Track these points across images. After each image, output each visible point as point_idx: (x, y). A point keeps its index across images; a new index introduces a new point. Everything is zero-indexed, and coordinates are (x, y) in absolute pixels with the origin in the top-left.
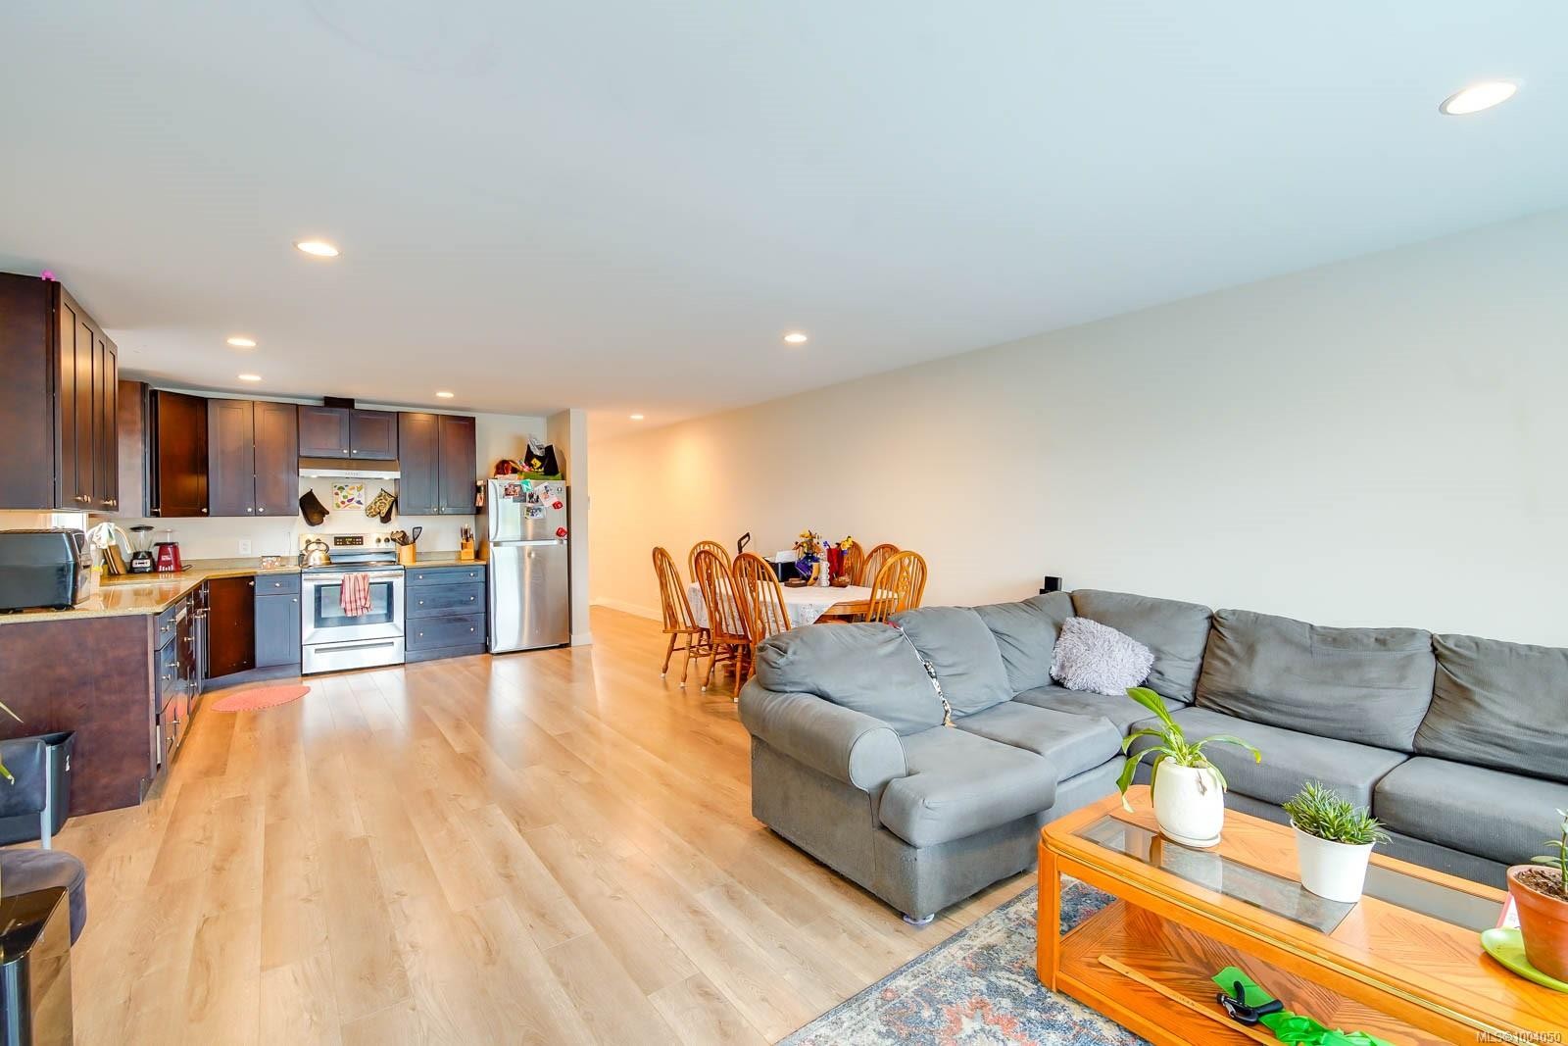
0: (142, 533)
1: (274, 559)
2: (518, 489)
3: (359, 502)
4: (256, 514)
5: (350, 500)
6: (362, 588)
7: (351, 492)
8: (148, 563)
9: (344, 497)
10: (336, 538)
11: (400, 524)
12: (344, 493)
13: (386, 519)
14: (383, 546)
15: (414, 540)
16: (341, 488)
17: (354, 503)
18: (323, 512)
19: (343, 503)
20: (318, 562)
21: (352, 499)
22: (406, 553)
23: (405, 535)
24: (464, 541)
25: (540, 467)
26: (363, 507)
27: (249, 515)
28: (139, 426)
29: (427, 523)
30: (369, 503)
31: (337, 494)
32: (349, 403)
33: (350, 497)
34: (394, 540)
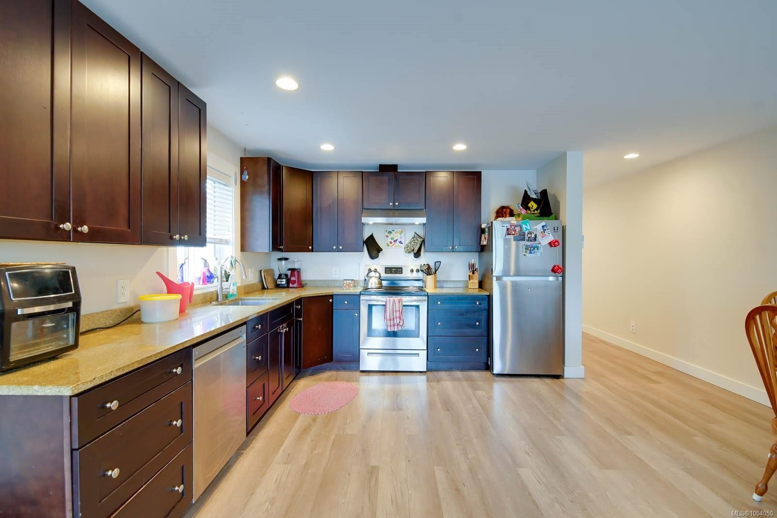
0: (283, 262)
1: (350, 282)
2: (518, 229)
3: (401, 242)
4: (338, 250)
5: (395, 241)
6: (398, 309)
7: (396, 235)
8: (284, 282)
9: (392, 239)
10: (386, 268)
11: (427, 258)
12: (392, 236)
13: (417, 255)
14: (415, 275)
15: (436, 271)
16: (390, 232)
17: (397, 243)
18: (379, 250)
19: (391, 243)
20: (374, 286)
21: (397, 240)
22: (430, 279)
23: (429, 268)
24: (471, 274)
25: (537, 209)
26: (403, 246)
27: (334, 251)
28: (267, 188)
29: (445, 259)
30: (407, 243)
31: (387, 236)
32: (393, 168)
33: (395, 239)
34: (422, 271)
